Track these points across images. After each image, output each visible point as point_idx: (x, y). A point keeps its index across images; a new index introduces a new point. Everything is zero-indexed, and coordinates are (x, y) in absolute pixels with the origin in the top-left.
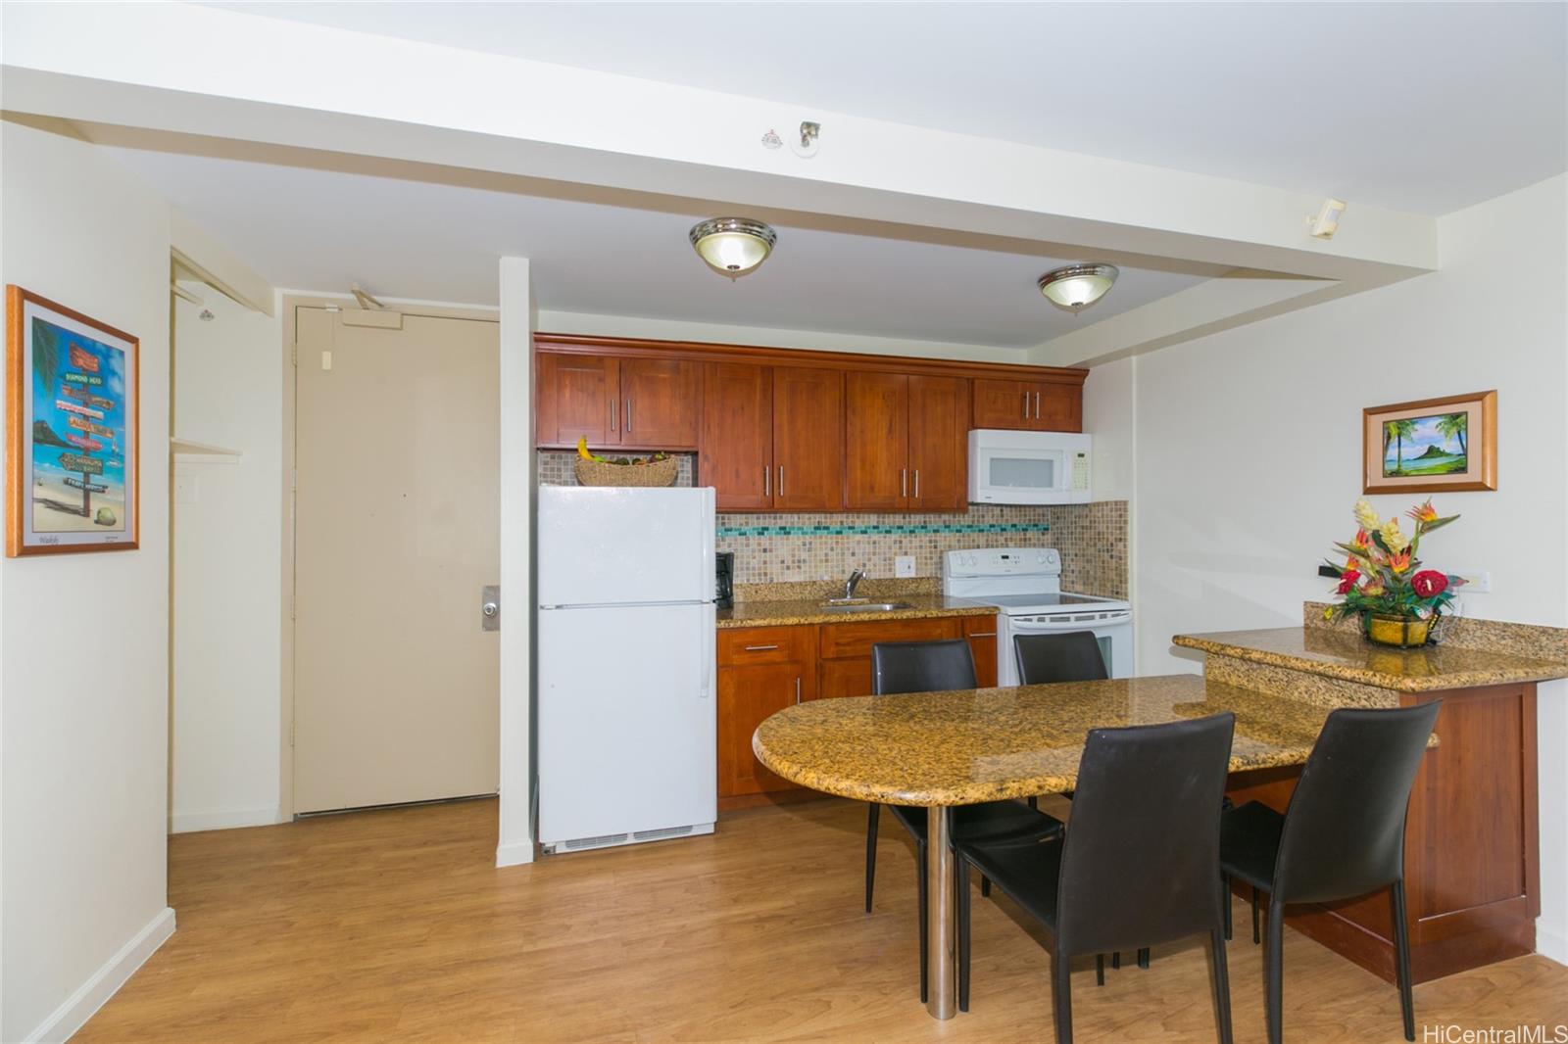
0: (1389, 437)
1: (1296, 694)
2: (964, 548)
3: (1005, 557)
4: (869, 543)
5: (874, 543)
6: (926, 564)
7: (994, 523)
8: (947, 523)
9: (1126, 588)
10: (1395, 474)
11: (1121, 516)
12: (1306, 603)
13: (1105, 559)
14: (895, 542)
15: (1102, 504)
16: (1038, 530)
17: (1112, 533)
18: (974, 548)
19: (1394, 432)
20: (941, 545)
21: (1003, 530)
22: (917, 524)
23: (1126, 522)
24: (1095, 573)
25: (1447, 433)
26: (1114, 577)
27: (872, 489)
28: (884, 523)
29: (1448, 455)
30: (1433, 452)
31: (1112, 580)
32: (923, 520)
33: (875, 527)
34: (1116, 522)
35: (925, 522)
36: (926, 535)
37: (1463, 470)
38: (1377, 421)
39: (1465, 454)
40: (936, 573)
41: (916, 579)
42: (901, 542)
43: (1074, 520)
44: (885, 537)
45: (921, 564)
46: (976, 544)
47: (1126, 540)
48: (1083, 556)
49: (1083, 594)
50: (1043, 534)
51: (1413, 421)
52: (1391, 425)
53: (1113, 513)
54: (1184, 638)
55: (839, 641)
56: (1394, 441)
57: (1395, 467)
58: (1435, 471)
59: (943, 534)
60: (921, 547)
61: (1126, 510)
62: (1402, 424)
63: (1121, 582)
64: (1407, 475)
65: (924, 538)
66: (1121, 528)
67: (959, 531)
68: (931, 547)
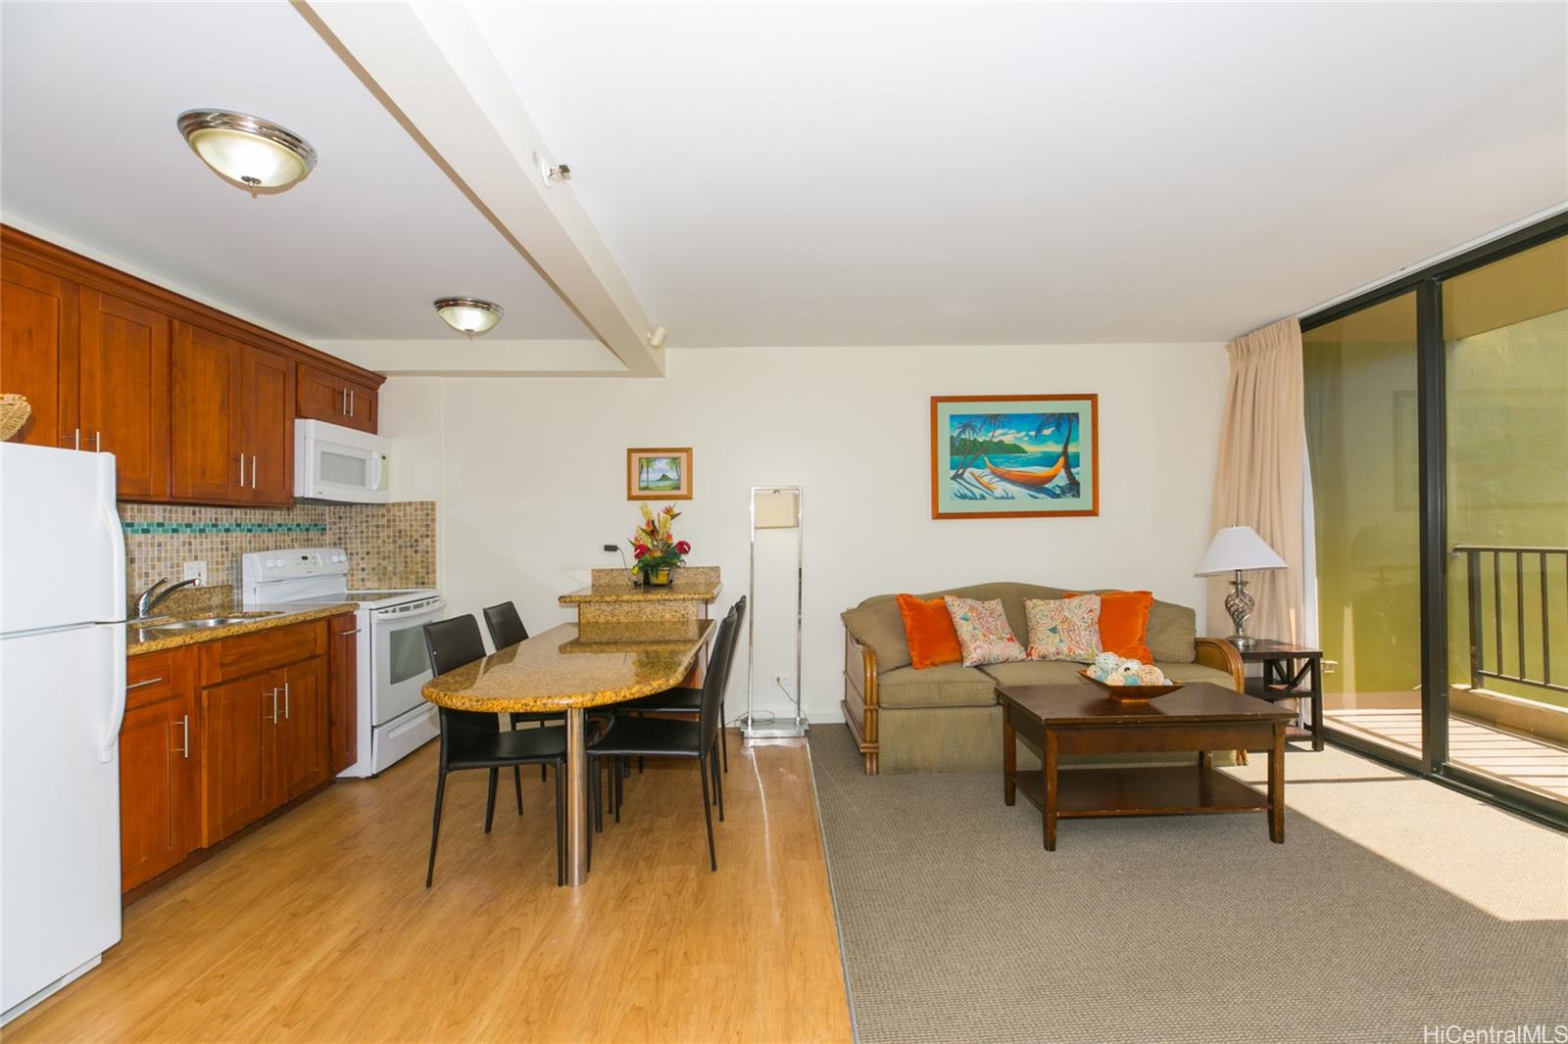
0: (642, 467)
1: (644, 617)
2: (255, 551)
3: (305, 558)
4: (152, 545)
5: (159, 545)
6: (217, 570)
7: (282, 522)
8: (239, 522)
9: (434, 578)
10: (646, 488)
11: (428, 515)
12: (593, 570)
13: (408, 554)
14: (184, 543)
15: (405, 504)
16: (318, 530)
17: (417, 531)
18: (264, 550)
19: (645, 464)
20: (233, 546)
21: (289, 530)
22: (208, 522)
23: (433, 520)
24: (395, 568)
25: (671, 468)
26: (420, 570)
27: (203, 474)
28: (170, 519)
29: (672, 480)
30: (664, 478)
31: (417, 573)
32: (214, 516)
33: (160, 525)
34: (422, 520)
35: (216, 519)
36: (217, 536)
37: (678, 488)
38: (635, 457)
39: (680, 480)
40: (228, 581)
41: (210, 588)
42: (190, 544)
43: (365, 519)
44: (172, 538)
45: (212, 569)
46: (266, 545)
47: (433, 536)
48: (378, 553)
49: (379, 589)
50: (322, 534)
51: (655, 459)
52: (644, 460)
53: (419, 512)
54: (570, 597)
55: (226, 661)
56: (645, 469)
57: (645, 485)
58: (664, 488)
59: (234, 534)
60: (212, 549)
61: (433, 510)
62: (649, 460)
63: (428, 573)
64: (652, 489)
65: (214, 539)
66: (428, 526)
67: (250, 531)
68: (222, 550)
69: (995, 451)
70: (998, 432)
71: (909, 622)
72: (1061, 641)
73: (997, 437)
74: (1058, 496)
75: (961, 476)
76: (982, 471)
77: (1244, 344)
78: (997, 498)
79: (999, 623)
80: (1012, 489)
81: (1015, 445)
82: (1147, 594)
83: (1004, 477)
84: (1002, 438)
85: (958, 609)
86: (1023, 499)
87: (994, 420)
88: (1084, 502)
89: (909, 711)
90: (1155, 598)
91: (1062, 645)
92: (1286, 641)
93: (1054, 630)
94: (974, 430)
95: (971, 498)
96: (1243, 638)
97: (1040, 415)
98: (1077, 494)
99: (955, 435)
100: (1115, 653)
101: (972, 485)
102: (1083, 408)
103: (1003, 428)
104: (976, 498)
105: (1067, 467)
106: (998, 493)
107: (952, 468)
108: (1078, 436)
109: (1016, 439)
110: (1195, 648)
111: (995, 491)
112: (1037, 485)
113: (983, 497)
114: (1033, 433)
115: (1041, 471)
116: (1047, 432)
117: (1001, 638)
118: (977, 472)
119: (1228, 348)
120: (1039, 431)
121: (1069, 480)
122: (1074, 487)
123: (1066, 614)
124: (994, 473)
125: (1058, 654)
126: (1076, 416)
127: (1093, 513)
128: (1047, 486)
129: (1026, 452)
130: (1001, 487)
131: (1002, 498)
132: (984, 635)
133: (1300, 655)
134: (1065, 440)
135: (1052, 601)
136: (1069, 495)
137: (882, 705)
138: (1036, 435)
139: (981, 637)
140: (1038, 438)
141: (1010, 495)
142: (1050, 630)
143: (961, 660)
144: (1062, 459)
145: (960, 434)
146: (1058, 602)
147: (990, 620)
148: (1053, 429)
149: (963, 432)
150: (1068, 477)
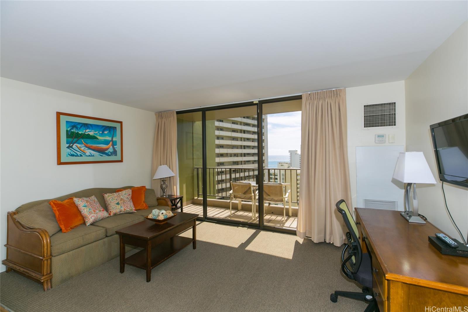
69: (87, 138)
70: (87, 131)
71: (57, 213)
72: (121, 207)
73: (87, 132)
74: (110, 155)
75: (71, 147)
76: (80, 145)
77: (161, 115)
78: (87, 156)
79: (98, 205)
80: (93, 152)
81: (94, 136)
82: (144, 187)
83: (90, 148)
84: (89, 133)
85: (80, 203)
86: (97, 156)
87: (86, 126)
88: (118, 158)
89: (68, 253)
90: (147, 188)
91: (122, 208)
92: (173, 194)
93: (118, 204)
94: (77, 128)
95: (76, 156)
96: (165, 196)
97: (103, 126)
98: (116, 155)
99: (69, 129)
100: (157, 209)
101: (76, 150)
102: (118, 126)
103: (89, 129)
104: (78, 156)
105: (113, 145)
106: (88, 154)
107: (67, 144)
108: (116, 135)
109: (94, 133)
110: (157, 201)
111: (86, 153)
112: (102, 151)
113: (81, 156)
114: (101, 132)
115: (104, 146)
116: (106, 132)
117: (100, 211)
118: (79, 145)
119: (156, 114)
120: (103, 132)
121: (114, 150)
122: (115, 153)
123: (121, 197)
124: (86, 146)
125: (120, 212)
126: (115, 128)
127: (121, 161)
128: (106, 152)
129: (98, 139)
130: (88, 152)
131: (89, 156)
132: (94, 211)
133: (177, 198)
134: (112, 135)
135: (115, 193)
136: (113, 155)
137: (54, 255)
138: (102, 133)
139: (93, 212)
140: (102, 134)
141: (92, 155)
142: (116, 204)
143: (84, 223)
144: (111, 143)
145: (71, 129)
146: (117, 194)
147: (95, 204)
148: (108, 131)
149: (72, 129)
150: (113, 149)
